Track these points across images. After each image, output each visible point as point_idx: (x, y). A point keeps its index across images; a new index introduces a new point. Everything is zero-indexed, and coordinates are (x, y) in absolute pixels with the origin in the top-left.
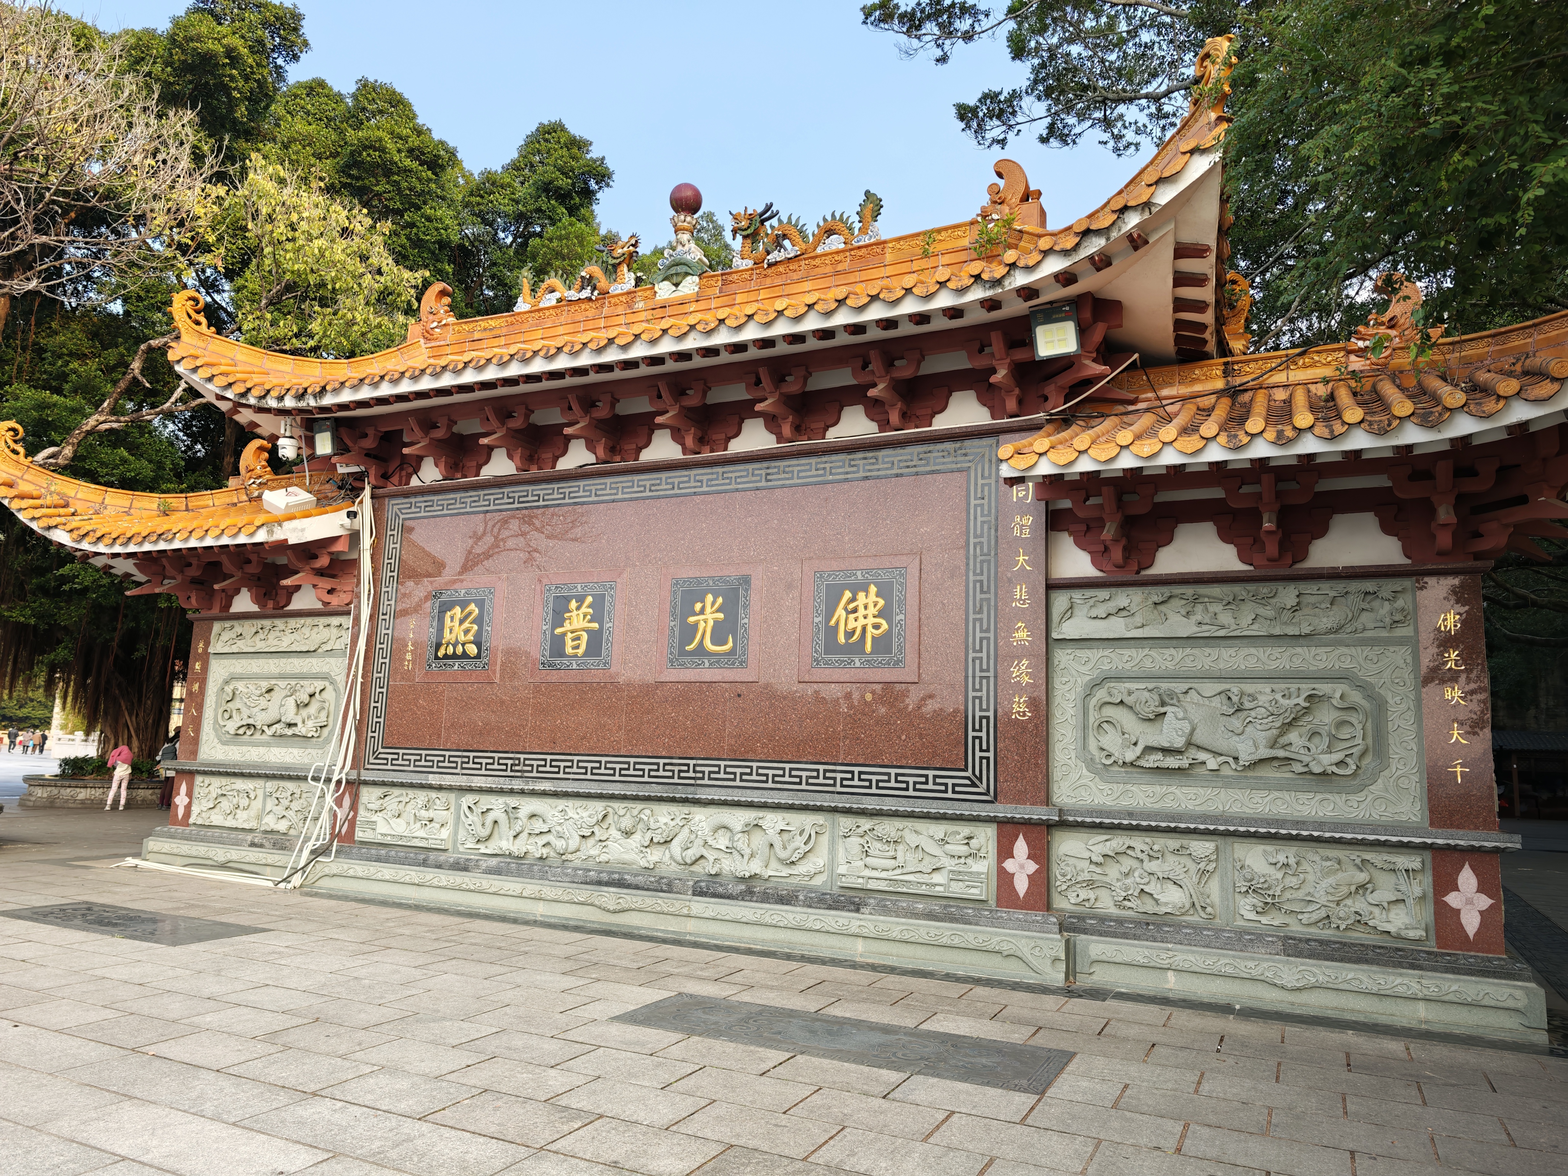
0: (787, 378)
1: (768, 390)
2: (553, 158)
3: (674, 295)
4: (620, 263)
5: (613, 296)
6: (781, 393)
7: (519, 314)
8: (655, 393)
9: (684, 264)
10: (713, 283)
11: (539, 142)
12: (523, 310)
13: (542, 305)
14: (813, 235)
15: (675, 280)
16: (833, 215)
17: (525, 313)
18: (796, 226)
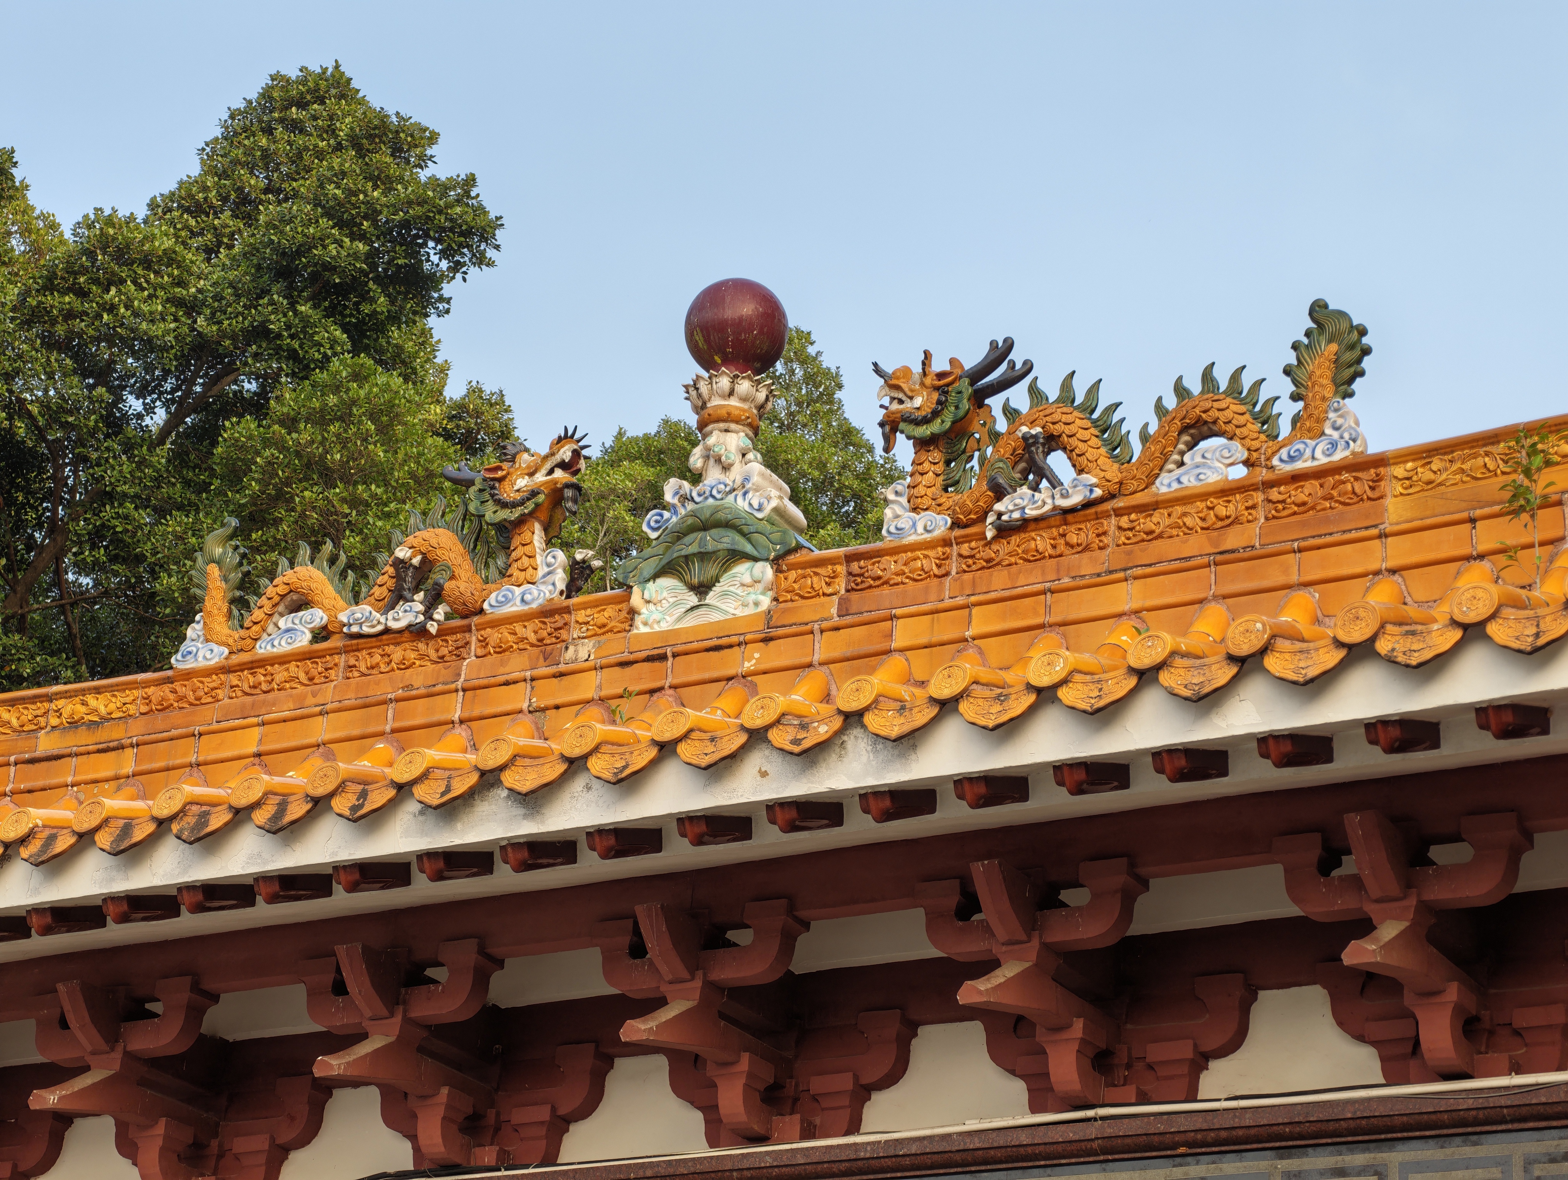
0: (1065, 895)
1: (1001, 934)
2: (311, 181)
3: (690, 621)
4: (521, 521)
5: (496, 623)
6: (1046, 947)
7: (188, 675)
8: (625, 940)
9: (727, 525)
10: (819, 583)
11: (269, 131)
12: (200, 663)
13: (263, 649)
14: (1145, 437)
15: (697, 574)
16: (1208, 376)
17: (208, 672)
18: (1088, 408)
